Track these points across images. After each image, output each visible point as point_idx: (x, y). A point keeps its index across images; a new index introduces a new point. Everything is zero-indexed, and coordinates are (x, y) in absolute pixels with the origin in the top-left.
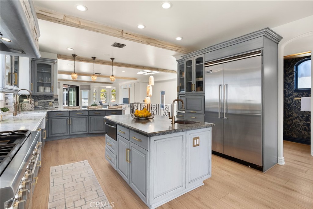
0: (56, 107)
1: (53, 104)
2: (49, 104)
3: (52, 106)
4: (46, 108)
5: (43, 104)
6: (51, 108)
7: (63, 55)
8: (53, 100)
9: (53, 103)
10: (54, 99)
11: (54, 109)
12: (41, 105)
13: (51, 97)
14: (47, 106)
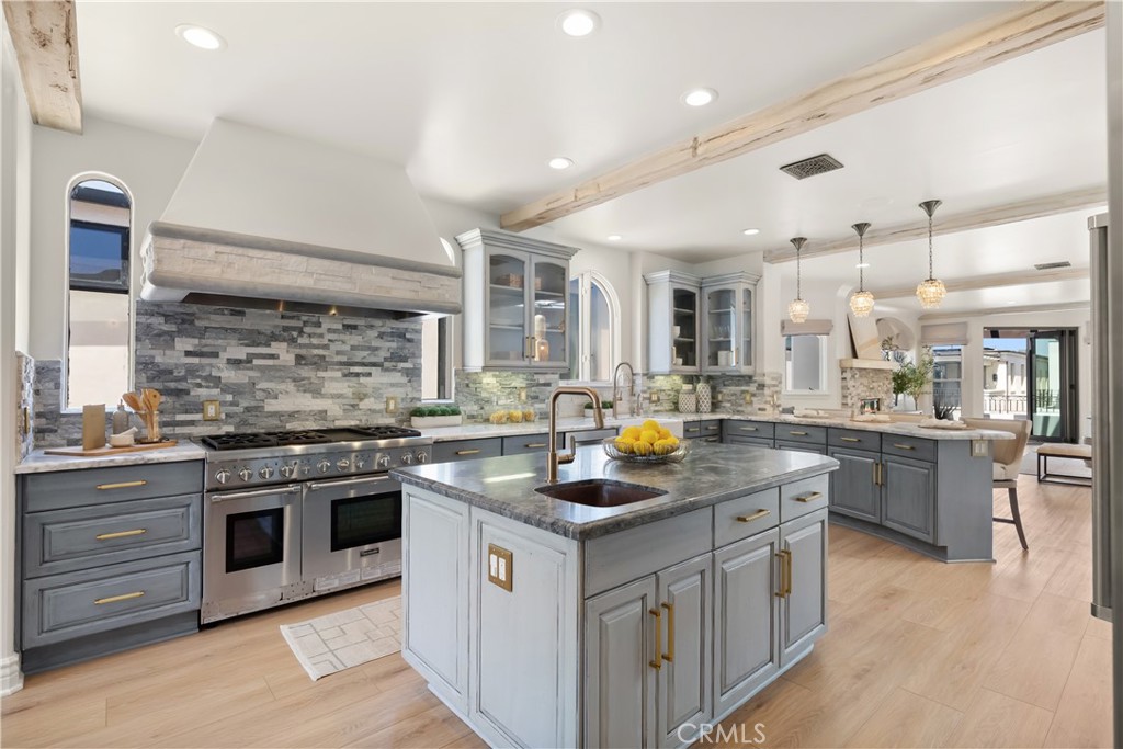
0: (760, 409)
1: (754, 399)
2: (744, 399)
3: (751, 403)
4: (740, 408)
5: (733, 398)
6: (749, 409)
7: (778, 249)
8: (752, 388)
9: (753, 395)
10: (756, 385)
11: (756, 415)
12: (729, 401)
13: (749, 379)
14: (741, 405)
